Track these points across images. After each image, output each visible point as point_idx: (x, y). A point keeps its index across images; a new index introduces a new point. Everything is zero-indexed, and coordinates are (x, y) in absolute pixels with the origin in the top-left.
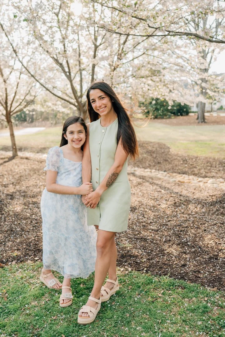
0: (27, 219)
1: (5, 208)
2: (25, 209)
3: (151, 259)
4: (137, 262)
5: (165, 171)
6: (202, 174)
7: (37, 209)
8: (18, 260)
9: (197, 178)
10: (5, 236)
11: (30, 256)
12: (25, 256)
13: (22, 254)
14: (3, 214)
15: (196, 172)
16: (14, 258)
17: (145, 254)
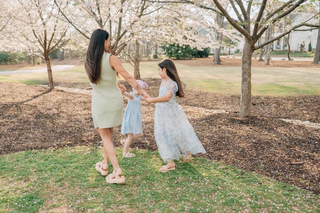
0: (72, 127)
1: (55, 121)
2: (69, 122)
3: (153, 144)
4: (143, 146)
5: (179, 104)
6: (209, 106)
7: (78, 122)
8: (71, 145)
9: (205, 109)
10: (59, 135)
11: (78, 144)
12: (75, 144)
13: (73, 143)
14: (55, 124)
15: (205, 105)
16: (68, 145)
17: (149, 142)
